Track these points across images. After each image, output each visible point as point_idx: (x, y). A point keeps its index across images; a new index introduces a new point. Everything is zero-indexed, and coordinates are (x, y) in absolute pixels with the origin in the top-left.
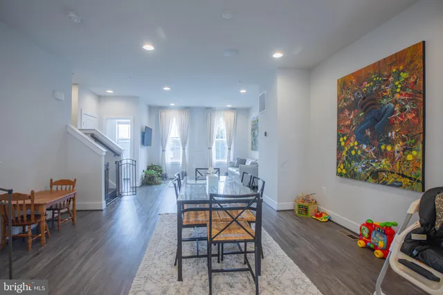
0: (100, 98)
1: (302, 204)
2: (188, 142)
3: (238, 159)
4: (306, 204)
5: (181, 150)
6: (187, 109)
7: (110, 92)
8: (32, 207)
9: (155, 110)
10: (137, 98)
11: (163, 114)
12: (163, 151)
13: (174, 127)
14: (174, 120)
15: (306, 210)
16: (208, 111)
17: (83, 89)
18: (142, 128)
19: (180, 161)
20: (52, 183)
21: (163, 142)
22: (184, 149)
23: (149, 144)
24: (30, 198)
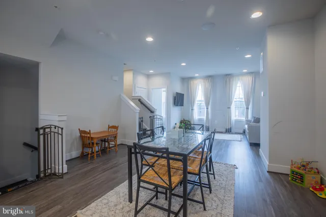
0: (149, 76)
1: (296, 170)
2: (210, 103)
3: (255, 117)
4: (301, 171)
5: (206, 110)
6: (210, 78)
7: (151, 71)
8: (90, 139)
9: (186, 80)
10: (169, 73)
11: (192, 82)
12: (192, 109)
13: (200, 92)
14: (200, 86)
15: (302, 178)
16: (227, 78)
17: (136, 72)
18: (174, 94)
19: (204, 117)
20: (109, 127)
21: (192, 103)
22: (207, 108)
23: (182, 105)
24: (89, 133)
